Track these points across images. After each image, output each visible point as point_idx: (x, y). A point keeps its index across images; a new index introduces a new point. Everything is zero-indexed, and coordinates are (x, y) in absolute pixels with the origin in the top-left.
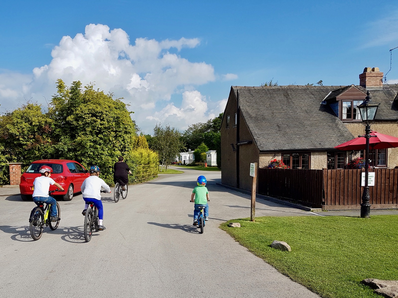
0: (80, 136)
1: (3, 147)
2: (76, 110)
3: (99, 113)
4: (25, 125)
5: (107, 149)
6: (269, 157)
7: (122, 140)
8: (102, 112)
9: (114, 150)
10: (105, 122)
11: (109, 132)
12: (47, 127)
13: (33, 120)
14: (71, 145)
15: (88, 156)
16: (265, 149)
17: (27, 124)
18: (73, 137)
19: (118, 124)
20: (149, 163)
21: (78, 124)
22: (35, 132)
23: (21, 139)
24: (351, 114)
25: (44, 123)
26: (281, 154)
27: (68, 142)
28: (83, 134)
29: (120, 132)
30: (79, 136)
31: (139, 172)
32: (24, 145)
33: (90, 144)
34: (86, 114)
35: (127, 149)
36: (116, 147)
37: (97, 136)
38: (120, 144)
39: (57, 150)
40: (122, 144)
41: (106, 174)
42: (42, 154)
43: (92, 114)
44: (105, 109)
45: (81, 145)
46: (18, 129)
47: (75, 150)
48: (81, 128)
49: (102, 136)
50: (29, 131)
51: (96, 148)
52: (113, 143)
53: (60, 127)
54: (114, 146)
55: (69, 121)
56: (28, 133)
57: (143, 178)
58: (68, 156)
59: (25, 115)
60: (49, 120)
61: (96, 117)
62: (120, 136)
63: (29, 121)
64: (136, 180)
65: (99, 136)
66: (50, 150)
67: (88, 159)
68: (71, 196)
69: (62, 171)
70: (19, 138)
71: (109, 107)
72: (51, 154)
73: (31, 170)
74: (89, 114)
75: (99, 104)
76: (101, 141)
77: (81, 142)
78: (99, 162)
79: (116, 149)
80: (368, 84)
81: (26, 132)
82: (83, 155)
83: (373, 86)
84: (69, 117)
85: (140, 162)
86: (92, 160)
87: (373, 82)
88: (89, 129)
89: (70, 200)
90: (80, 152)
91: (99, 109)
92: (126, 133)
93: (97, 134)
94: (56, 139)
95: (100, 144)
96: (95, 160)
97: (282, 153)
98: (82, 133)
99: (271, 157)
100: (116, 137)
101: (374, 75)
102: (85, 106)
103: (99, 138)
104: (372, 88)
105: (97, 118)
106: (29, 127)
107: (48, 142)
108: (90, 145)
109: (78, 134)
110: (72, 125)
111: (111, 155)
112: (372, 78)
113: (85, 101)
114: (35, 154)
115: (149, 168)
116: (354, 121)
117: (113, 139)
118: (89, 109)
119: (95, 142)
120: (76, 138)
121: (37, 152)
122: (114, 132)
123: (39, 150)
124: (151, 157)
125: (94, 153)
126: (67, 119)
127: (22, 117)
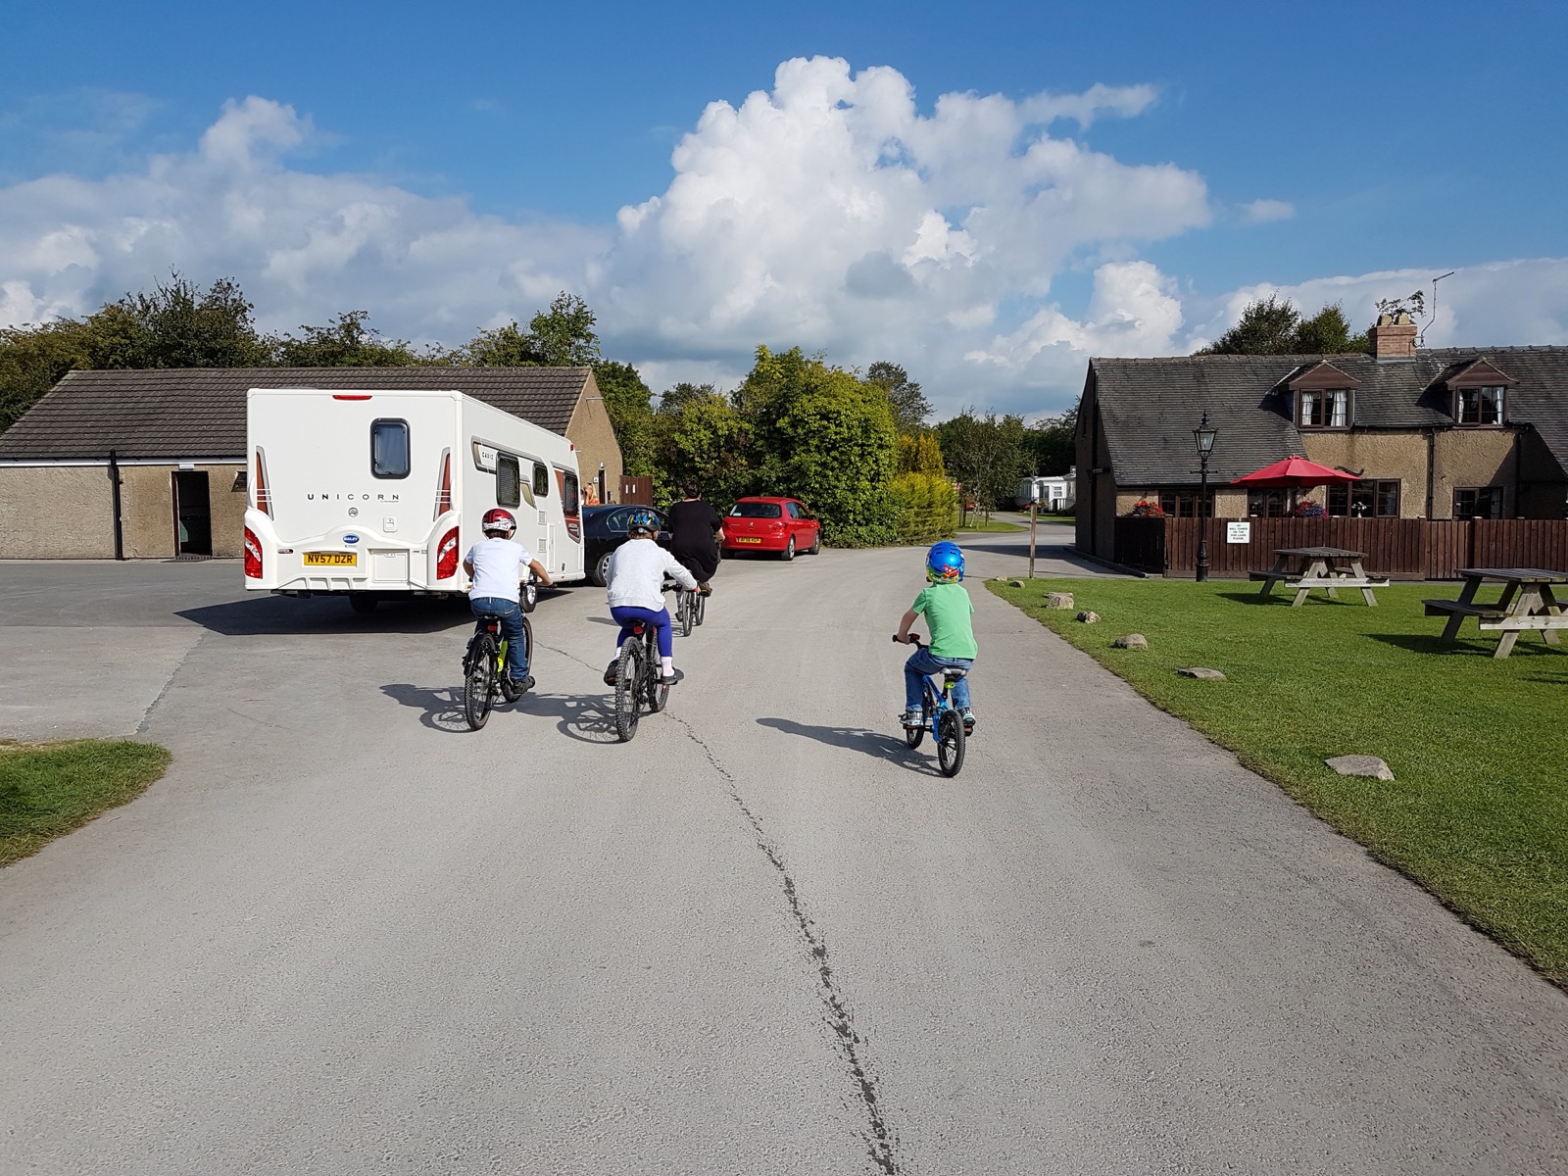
0: (799, 455)
1: (665, 473)
2: (793, 408)
3: (834, 412)
4: (705, 436)
5: (845, 478)
6: (1134, 497)
7: (874, 462)
8: (839, 412)
9: (858, 480)
10: (844, 429)
11: (849, 446)
12: (742, 440)
13: (719, 425)
14: (782, 471)
15: (811, 491)
16: (1126, 483)
17: (707, 433)
18: (785, 456)
19: (866, 431)
20: (930, 505)
21: (796, 432)
22: (720, 447)
23: (697, 459)
24: (1320, 417)
25: (737, 431)
26: (1157, 492)
27: (777, 465)
28: (803, 451)
29: (870, 445)
30: (796, 454)
31: (906, 524)
32: (700, 469)
33: (817, 468)
34: (810, 415)
35: (881, 478)
36: (862, 474)
37: (828, 455)
38: (868, 468)
39: (758, 481)
40: (872, 469)
41: (841, 524)
42: (730, 487)
43: (820, 414)
44: (845, 406)
45: (800, 471)
46: (693, 441)
47: (787, 480)
48: (801, 440)
49: (838, 455)
50: (710, 444)
51: (826, 476)
52: (857, 467)
53: (763, 437)
54: (857, 473)
55: (780, 428)
56: (708, 449)
57: (915, 538)
58: (776, 489)
59: (706, 416)
60: (746, 426)
61: (828, 419)
62: (870, 454)
63: (711, 427)
64: (899, 540)
65: (833, 453)
66: (745, 479)
67: (811, 496)
68: (792, 554)
69: (781, 516)
70: (693, 458)
71: (852, 401)
72: (745, 486)
73: (735, 512)
74: (815, 415)
75: (835, 396)
76: (836, 464)
77: (800, 466)
78: (829, 501)
79: (862, 478)
80: (1382, 351)
81: (706, 447)
82: (801, 488)
83: (1394, 355)
84: (781, 420)
85: (909, 503)
86: (818, 498)
87: (1394, 346)
88: (815, 442)
89: (791, 559)
90: (797, 484)
91: (833, 407)
92: (881, 447)
93: (828, 451)
94: (756, 460)
95: (833, 469)
96: (822, 497)
97: (1159, 491)
98: (802, 448)
99: (1140, 497)
100: (862, 456)
101: (1395, 333)
102: (810, 401)
103: (832, 457)
104: (1390, 359)
105: (829, 422)
106: (711, 439)
107: (742, 465)
108: (816, 471)
109: (795, 450)
110: (785, 434)
111: (853, 490)
112: (1392, 338)
113: (810, 390)
114: (720, 486)
115: (931, 516)
116: (1326, 428)
117: (857, 459)
118: (817, 407)
119: (824, 465)
120: (792, 458)
121: (722, 483)
122: (858, 446)
123: (726, 480)
124: (937, 493)
125: (821, 486)
126: (778, 425)
127: (700, 419)
